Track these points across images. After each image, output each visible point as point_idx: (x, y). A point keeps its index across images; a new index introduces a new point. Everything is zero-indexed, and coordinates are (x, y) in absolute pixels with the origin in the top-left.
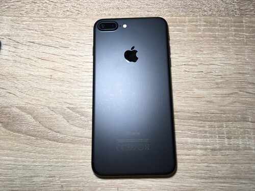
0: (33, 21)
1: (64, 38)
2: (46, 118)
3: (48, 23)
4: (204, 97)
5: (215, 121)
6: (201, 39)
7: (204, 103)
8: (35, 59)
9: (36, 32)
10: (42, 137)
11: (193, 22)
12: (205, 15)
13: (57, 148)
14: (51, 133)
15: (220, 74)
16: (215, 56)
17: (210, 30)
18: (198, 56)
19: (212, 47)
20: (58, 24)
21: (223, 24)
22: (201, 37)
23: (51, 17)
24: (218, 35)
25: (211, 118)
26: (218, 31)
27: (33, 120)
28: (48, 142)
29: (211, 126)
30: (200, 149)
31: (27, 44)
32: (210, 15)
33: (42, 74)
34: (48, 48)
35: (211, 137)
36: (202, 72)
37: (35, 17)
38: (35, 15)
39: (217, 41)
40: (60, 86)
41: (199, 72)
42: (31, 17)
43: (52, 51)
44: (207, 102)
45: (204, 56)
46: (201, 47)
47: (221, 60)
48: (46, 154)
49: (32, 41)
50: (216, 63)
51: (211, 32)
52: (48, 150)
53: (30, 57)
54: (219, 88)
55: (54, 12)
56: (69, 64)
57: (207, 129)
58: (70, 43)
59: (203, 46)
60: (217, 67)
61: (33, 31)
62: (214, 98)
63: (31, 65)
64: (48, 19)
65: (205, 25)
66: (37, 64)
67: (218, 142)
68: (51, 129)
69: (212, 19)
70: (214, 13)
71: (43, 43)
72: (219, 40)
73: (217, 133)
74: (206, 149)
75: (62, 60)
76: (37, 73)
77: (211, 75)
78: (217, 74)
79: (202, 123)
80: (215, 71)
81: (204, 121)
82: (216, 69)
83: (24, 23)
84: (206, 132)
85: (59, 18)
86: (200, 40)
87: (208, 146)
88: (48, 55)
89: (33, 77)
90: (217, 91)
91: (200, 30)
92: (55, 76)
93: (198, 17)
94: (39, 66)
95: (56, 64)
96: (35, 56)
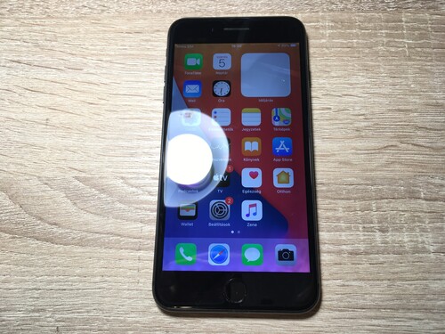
0: (20, 26)
1: (74, 52)
2: (33, 197)
3: (47, 28)
4: (334, 155)
5: (355, 199)
6: (327, 51)
7: (333, 165)
8: (20, 91)
9: (25, 44)
10: (25, 234)
11: (310, 22)
12: (332, 10)
13: (52, 255)
14: (42, 227)
15: (363, 112)
16: (353, 80)
17: (341, 36)
18: (321, 81)
19: (347, 65)
20: (65, 29)
21: (366, 24)
22: (327, 48)
23: (52, 18)
24: (358, 43)
25: (348, 192)
26: (357, 36)
27: (8, 202)
28: (34, 243)
29: (348, 209)
30: (329, 252)
31: (8, 65)
32: (342, 10)
33: (30, 117)
34: (43, 71)
35: (349, 228)
36: (330, 109)
37: (25, 19)
38: (25, 15)
39: (356, 55)
40: (64, 137)
41: (323, 109)
42: (17, 19)
43: (52, 75)
44: (340, 163)
45: (332, 81)
46: (326, 65)
47: (364, 88)
48: (30, 266)
49: (16, 59)
50: (355, 93)
51: (345, 39)
52: (34, 258)
53: (11, 87)
54: (362, 137)
55: (60, 9)
56: (82, 99)
57: (340, 214)
58: (85, 61)
59: (329, 64)
60: (356, 99)
61: (19, 43)
62: (351, 157)
63: (11, 102)
64: (47, 22)
65: (332, 28)
66: (23, 99)
67: (362, 238)
68: (41, 219)
69: (345, 16)
70: (348, 7)
71: (36, 63)
72: (359, 52)
73: (360, 221)
74: (340, 252)
75: (69, 91)
76: (22, 116)
77: (347, 114)
78: (356, 112)
79: (330, 203)
80: (353, 107)
81: (335, 199)
82: (356, 103)
83: (5, 29)
84: (338, 219)
85: (68, 18)
86: (325, 54)
87: (344, 247)
88: (43, 83)
89: (14, 123)
90: (359, 144)
91: (323, 36)
92: (54, 121)
93: (321, 14)
94: (27, 103)
95: (58, 99)
96: (21, 85)
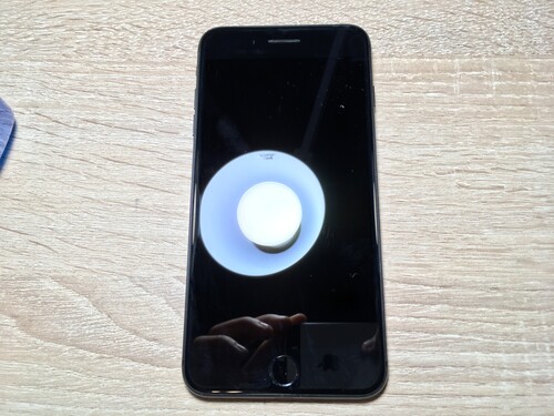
0: (93, 72)
1: (166, 110)
2: (124, 304)
3: (130, 77)
4: (510, 249)
5: (539, 309)
6: (494, 110)
7: (509, 263)
8: (98, 162)
9: (102, 98)
10: (116, 353)
11: (471, 70)
12: (498, 55)
13: (152, 380)
14: (137, 343)
15: (545, 192)
16: (530, 149)
17: (514, 90)
18: (489, 151)
19: (522, 129)
20: (153, 78)
21: (543, 74)
22: (494, 106)
23: (135, 62)
24: (534, 100)
25: (530, 301)
26: (533, 90)
27: (92, 310)
28: (129, 365)
29: (531, 322)
30: (509, 380)
31: (80, 126)
32: (512, 55)
33: (114, 196)
34: (128, 135)
35: (533, 348)
36: (502, 188)
37: (98, 62)
38: (99, 58)
39: (532, 115)
40: (158, 224)
41: (493, 188)
42: (88, 63)
43: (140, 140)
44: (519, 261)
45: (504, 150)
46: (495, 129)
47: (543, 160)
48: (125, 395)
49: (90, 118)
50: (533, 166)
51: (518, 95)
52: (129, 385)
53: (87, 156)
54: (545, 225)
55: (144, 50)
56: (180, 172)
57: (520, 330)
58: (182, 121)
59: (498, 127)
60: (536, 175)
61: (93, 96)
62: (533, 253)
63: (89, 176)
64: (129, 68)
65: (499, 78)
66: (104, 172)
67: (550, 361)
68: (136, 333)
69: (516, 63)
70: (520, 50)
71: (117, 124)
72: (536, 112)
73: (546, 339)
74: (522, 380)
75: (164, 163)
76: (104, 195)
77: (524, 194)
78: (537, 193)
79: (508, 315)
80: (532, 186)
81: (514, 309)
82: (534, 180)
83: (73, 76)
84: (519, 336)
85: (156, 64)
86: (493, 113)
87: (528, 373)
88: (129, 151)
89: (93, 205)
90: (541, 235)
91: (489, 90)
92: (146, 202)
93: (484, 59)
94: (109, 177)
95: (150, 173)
96: (99, 153)
